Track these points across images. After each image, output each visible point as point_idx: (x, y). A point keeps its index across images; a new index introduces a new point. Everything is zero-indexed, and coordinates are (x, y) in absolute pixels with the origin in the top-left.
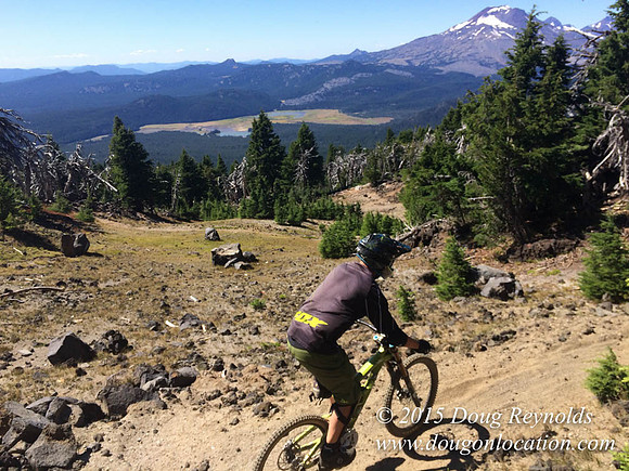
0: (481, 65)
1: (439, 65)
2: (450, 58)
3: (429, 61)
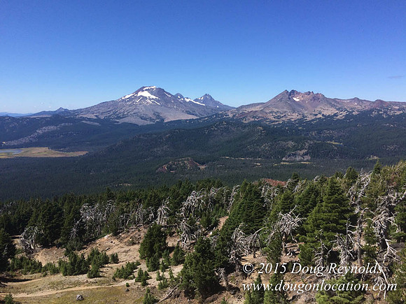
0: (142, 119)
1: (116, 119)
2: (123, 115)
3: (110, 116)
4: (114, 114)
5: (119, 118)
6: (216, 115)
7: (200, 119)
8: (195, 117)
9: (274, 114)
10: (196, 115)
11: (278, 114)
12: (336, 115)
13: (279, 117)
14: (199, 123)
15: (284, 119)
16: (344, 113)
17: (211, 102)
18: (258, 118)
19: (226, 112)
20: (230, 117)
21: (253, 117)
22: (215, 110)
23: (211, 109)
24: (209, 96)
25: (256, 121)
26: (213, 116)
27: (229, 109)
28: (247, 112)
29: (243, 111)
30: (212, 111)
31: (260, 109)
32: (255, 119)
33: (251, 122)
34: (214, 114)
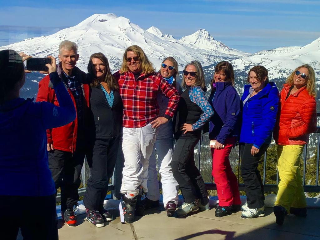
17: (209, 43)
18: (288, 72)
19: (233, 61)
20: (239, 70)
21: (281, 71)
22: (214, 56)
23: (208, 55)
24: (205, 33)
25: (285, 78)
26: (210, 67)
27: (240, 55)
28: (270, 61)
29: (264, 60)
30: (209, 59)
31: (294, 58)
32: (282, 75)
33: (276, 79)
34: (213, 63)
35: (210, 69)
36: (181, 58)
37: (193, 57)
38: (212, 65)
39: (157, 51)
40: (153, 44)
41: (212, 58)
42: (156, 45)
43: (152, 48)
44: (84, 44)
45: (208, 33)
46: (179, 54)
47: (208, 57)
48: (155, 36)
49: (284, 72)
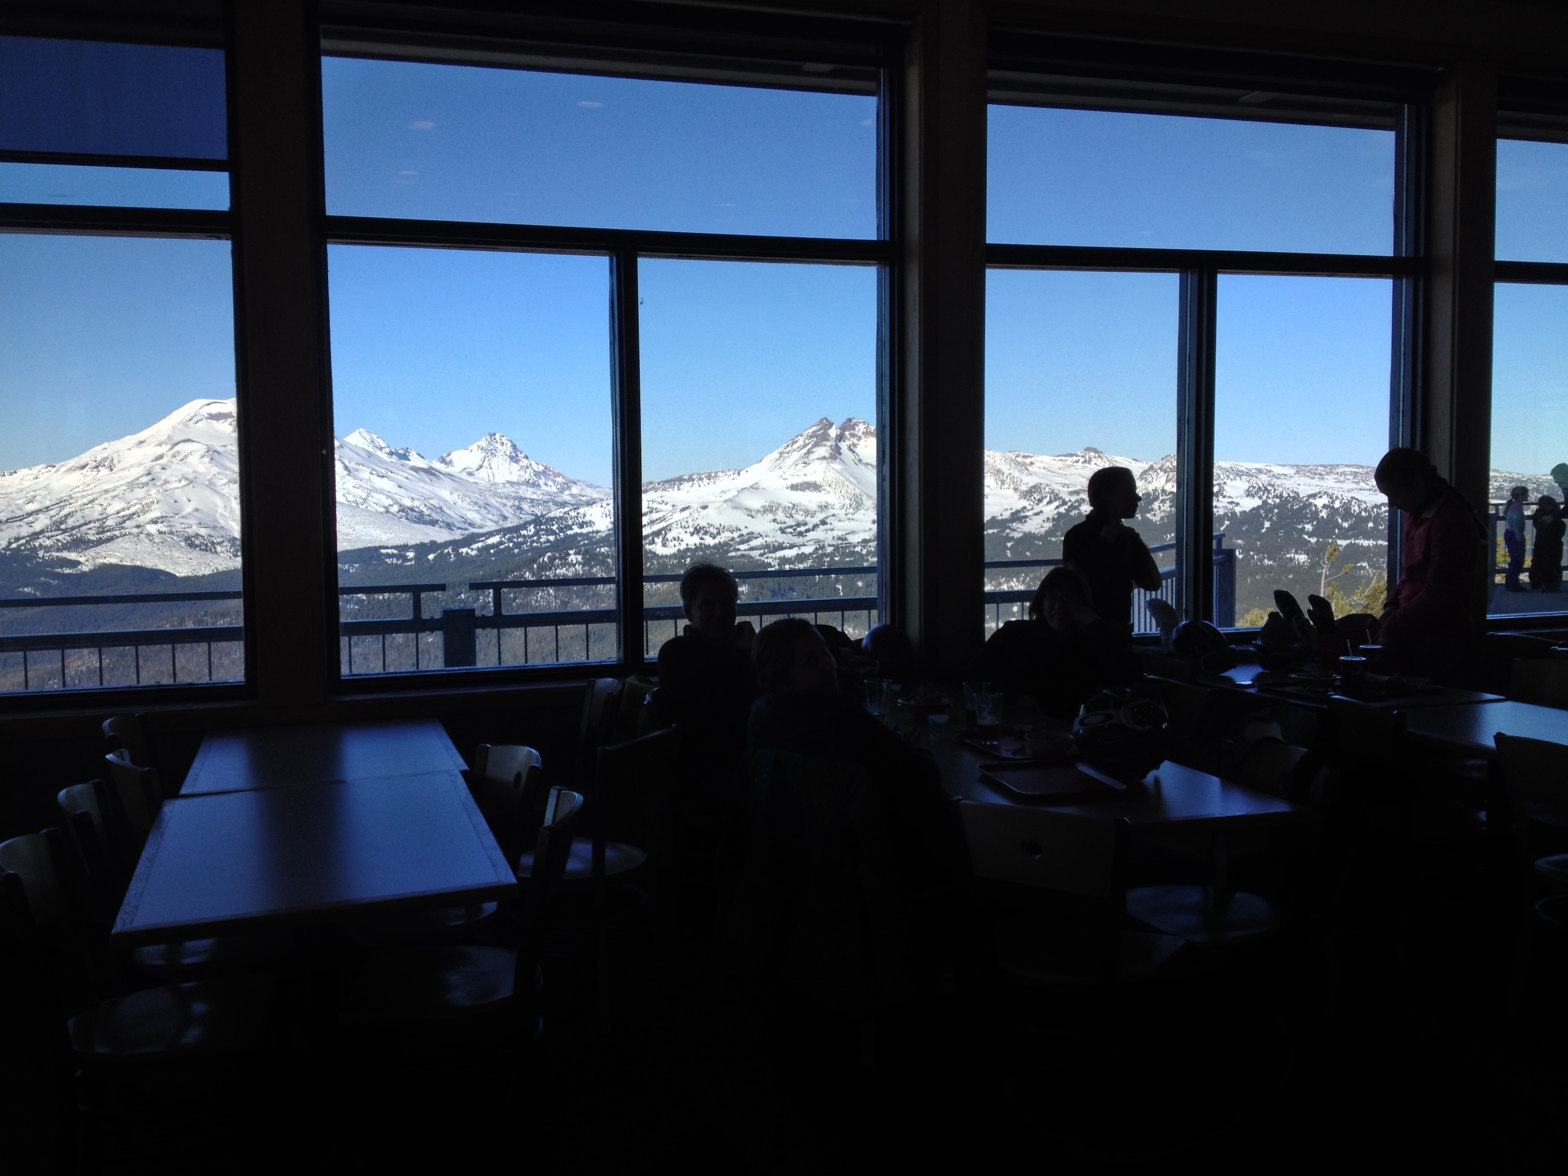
0: (192, 545)
1: (66, 547)
2: (102, 530)
3: (36, 535)
4: (57, 525)
5: (80, 544)
6: (537, 521)
7: (469, 540)
8: (441, 535)
9: (781, 516)
10: (449, 526)
11: (800, 517)
12: (1018, 517)
13: (799, 530)
14: (464, 561)
15: (819, 534)
16: (1050, 510)
17: (515, 466)
18: (715, 532)
19: (581, 511)
20: (597, 532)
21: (697, 530)
22: (532, 500)
23: (515, 498)
24: (502, 444)
25: (708, 547)
26: (524, 526)
27: (595, 496)
28: (669, 507)
29: (655, 505)
30: (520, 508)
31: (725, 497)
32: (702, 539)
33: (688, 550)
34: (530, 518)
35: (524, 532)
36: (445, 509)
37: (476, 503)
38: (529, 523)
39: (375, 490)
40: (365, 473)
41: (526, 506)
42: (375, 478)
43: (364, 485)
44: (166, 482)
45: (509, 444)
46: (441, 499)
47: (517, 503)
48: (370, 455)
49: (706, 533)
